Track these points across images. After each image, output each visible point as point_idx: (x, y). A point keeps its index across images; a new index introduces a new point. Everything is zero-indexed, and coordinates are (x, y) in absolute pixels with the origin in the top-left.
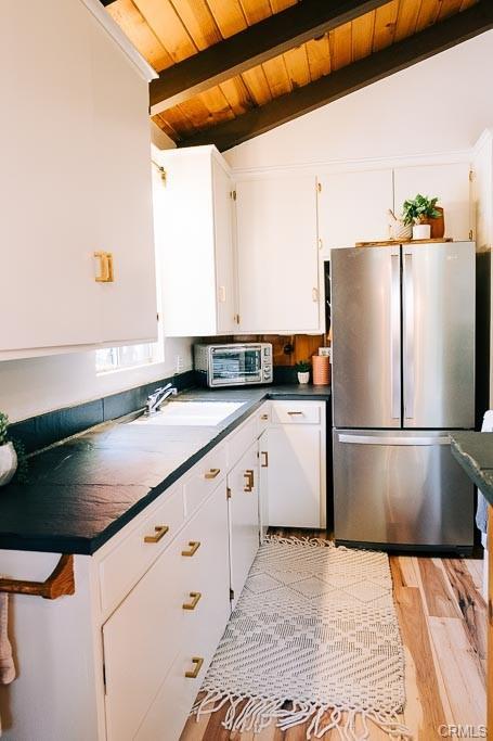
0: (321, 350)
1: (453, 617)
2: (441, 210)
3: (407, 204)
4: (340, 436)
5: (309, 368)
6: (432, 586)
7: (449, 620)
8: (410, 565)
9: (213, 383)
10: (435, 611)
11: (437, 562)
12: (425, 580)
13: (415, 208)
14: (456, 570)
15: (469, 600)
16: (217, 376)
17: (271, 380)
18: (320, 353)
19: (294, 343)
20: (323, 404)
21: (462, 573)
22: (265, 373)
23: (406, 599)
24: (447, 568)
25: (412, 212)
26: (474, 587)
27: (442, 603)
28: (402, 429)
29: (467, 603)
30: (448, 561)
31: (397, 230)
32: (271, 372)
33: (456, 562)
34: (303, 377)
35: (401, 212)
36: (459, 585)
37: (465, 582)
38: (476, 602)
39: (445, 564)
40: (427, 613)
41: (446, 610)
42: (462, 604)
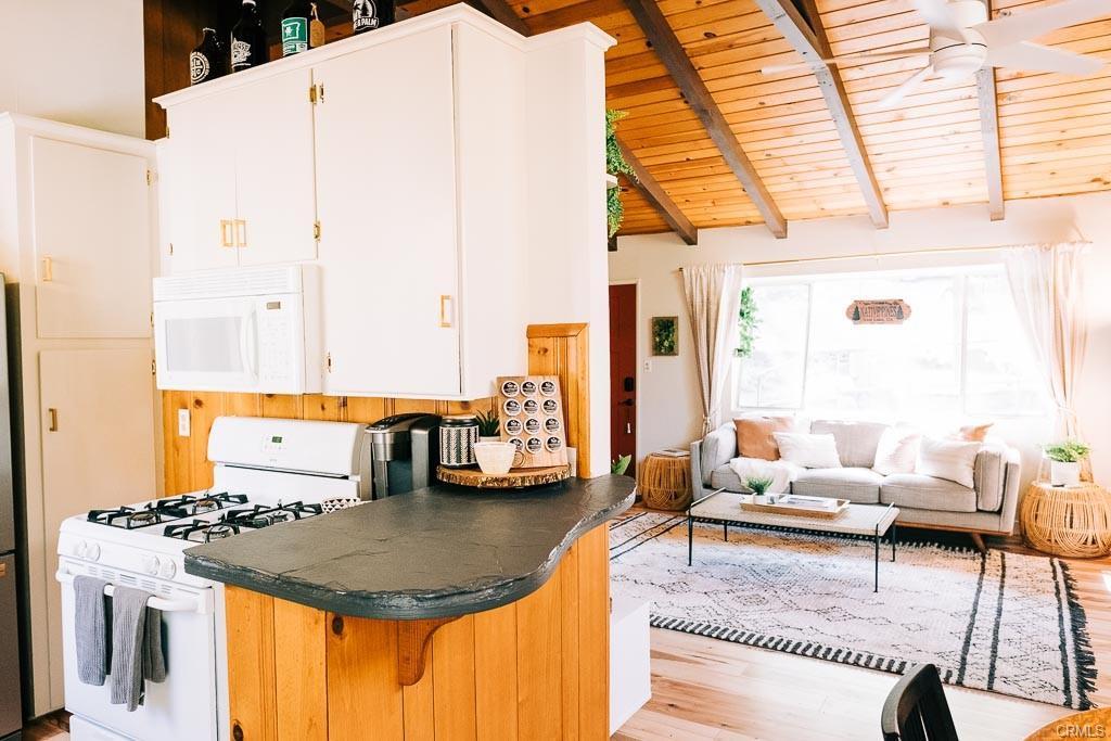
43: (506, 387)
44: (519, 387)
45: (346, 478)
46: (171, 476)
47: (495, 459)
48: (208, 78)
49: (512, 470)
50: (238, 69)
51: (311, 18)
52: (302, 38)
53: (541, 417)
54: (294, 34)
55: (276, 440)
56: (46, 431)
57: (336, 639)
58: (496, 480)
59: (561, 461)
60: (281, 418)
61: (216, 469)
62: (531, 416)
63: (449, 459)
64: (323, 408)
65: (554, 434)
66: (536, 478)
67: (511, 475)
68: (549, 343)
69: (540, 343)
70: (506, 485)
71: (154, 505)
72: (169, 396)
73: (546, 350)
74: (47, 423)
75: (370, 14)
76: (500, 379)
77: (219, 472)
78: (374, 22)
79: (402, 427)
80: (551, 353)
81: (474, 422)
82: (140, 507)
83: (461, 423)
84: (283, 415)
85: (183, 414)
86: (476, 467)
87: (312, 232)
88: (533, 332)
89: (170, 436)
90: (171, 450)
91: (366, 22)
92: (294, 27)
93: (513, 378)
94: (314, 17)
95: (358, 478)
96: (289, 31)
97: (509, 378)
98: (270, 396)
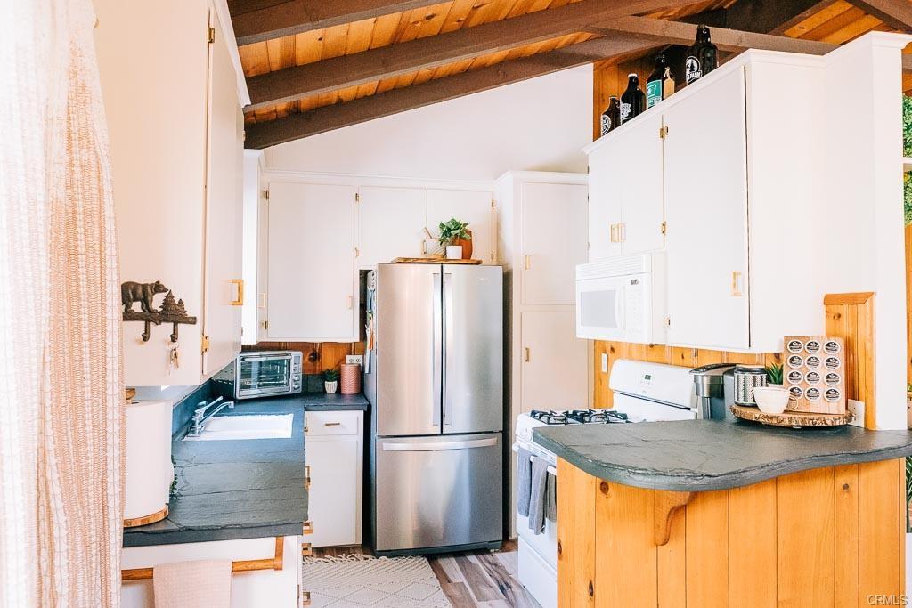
0: (348, 357)
1: (496, 599)
2: (469, 232)
3: (442, 226)
4: (384, 444)
5: (337, 376)
6: (474, 579)
7: (495, 602)
8: (451, 566)
9: (240, 394)
10: (481, 597)
11: (473, 559)
12: (466, 575)
13: (449, 230)
14: (489, 563)
15: (507, 584)
16: (244, 387)
17: (300, 391)
18: (348, 362)
19: (320, 349)
20: (361, 414)
21: (496, 565)
22: (293, 383)
23: (456, 593)
24: (482, 562)
25: (447, 232)
26: (507, 574)
27: (485, 590)
28: (442, 434)
29: (505, 586)
30: (481, 556)
31: (434, 247)
32: (300, 382)
33: (488, 556)
34: (331, 387)
35: (438, 233)
36: (496, 575)
37: (499, 571)
38: (513, 585)
39: (480, 560)
40: (476, 600)
41: (490, 595)
42: (502, 589)
43: (791, 345)
44: (804, 346)
45: (689, 409)
46: (597, 398)
47: (772, 401)
48: (612, 129)
49: (785, 412)
50: (624, 122)
51: (664, 79)
52: (657, 95)
53: (822, 371)
54: (652, 93)
55: (648, 377)
56: (524, 361)
57: (602, 496)
58: (767, 417)
59: (838, 410)
60: (654, 362)
61: (615, 395)
62: (812, 370)
63: (738, 398)
64: (683, 357)
65: (833, 386)
66: (803, 420)
67: (784, 415)
68: (844, 310)
69: (836, 309)
70: (774, 422)
71: (571, 412)
72: (597, 343)
73: (839, 316)
74: (524, 357)
75: (696, 69)
76: (787, 338)
77: (617, 398)
78: (698, 74)
79: (718, 372)
80: (844, 318)
81: (763, 371)
82: (559, 413)
83: (750, 371)
84: (660, 361)
85: (605, 357)
86: (755, 406)
87: (660, 229)
88: (829, 300)
89: (597, 372)
90: (598, 382)
91: (693, 76)
92: (652, 88)
93: (799, 338)
94: (667, 78)
95: (696, 410)
96: (650, 91)
97: (795, 338)
98: (652, 346)
